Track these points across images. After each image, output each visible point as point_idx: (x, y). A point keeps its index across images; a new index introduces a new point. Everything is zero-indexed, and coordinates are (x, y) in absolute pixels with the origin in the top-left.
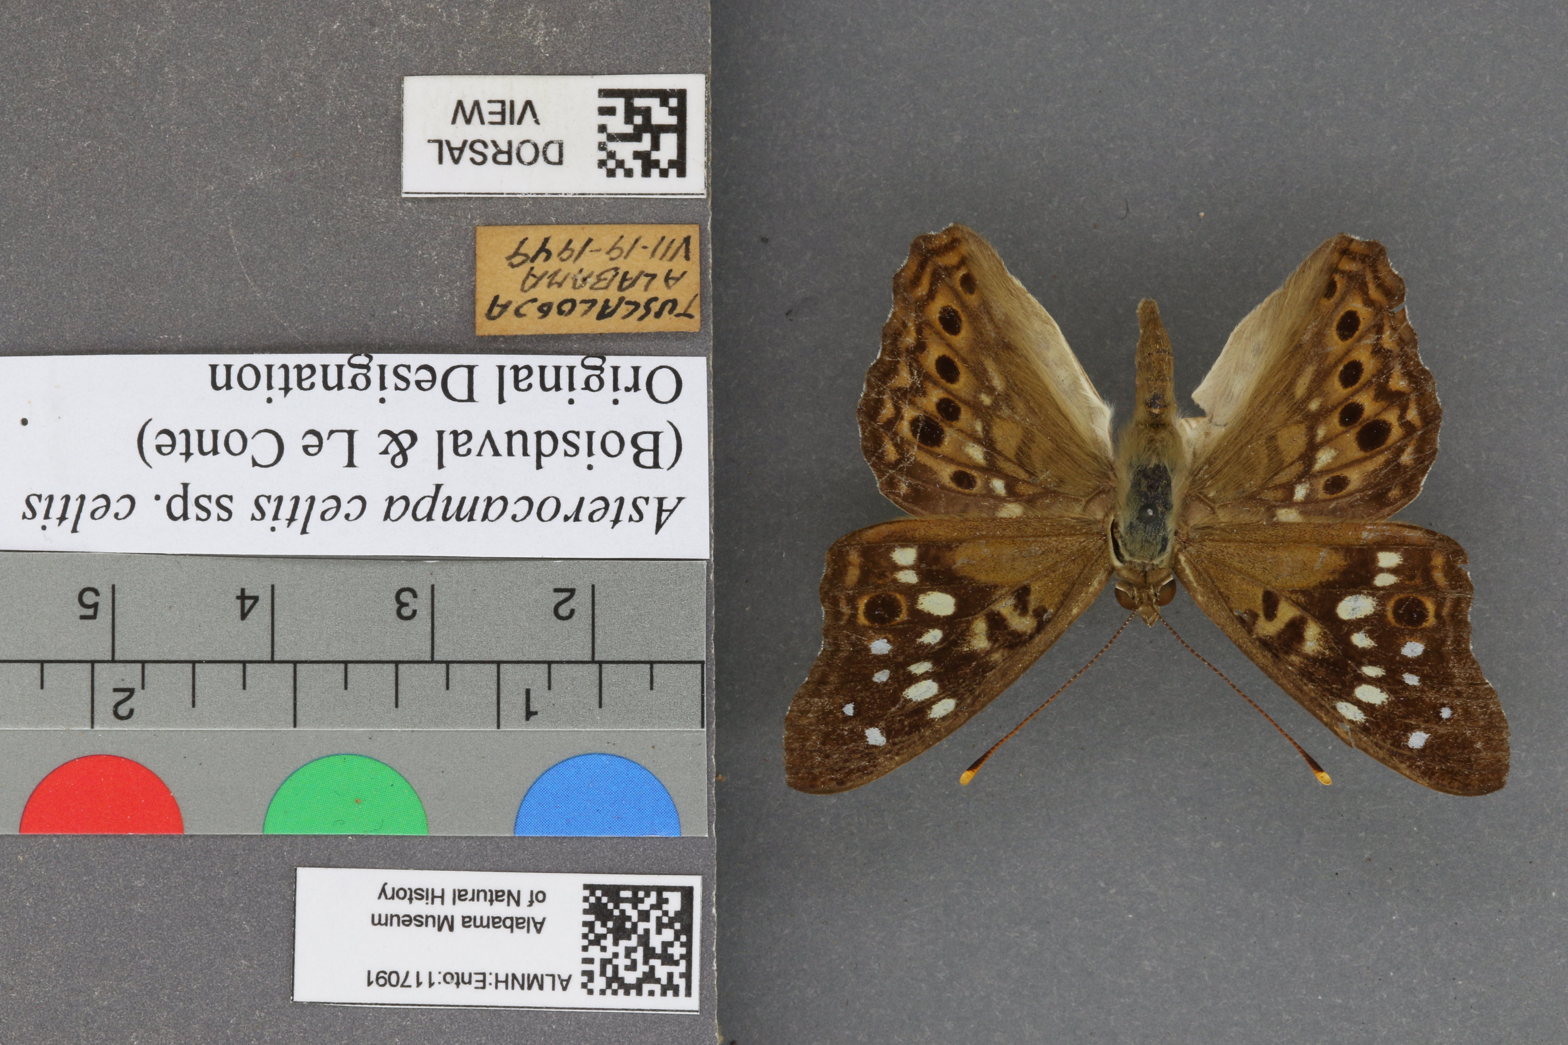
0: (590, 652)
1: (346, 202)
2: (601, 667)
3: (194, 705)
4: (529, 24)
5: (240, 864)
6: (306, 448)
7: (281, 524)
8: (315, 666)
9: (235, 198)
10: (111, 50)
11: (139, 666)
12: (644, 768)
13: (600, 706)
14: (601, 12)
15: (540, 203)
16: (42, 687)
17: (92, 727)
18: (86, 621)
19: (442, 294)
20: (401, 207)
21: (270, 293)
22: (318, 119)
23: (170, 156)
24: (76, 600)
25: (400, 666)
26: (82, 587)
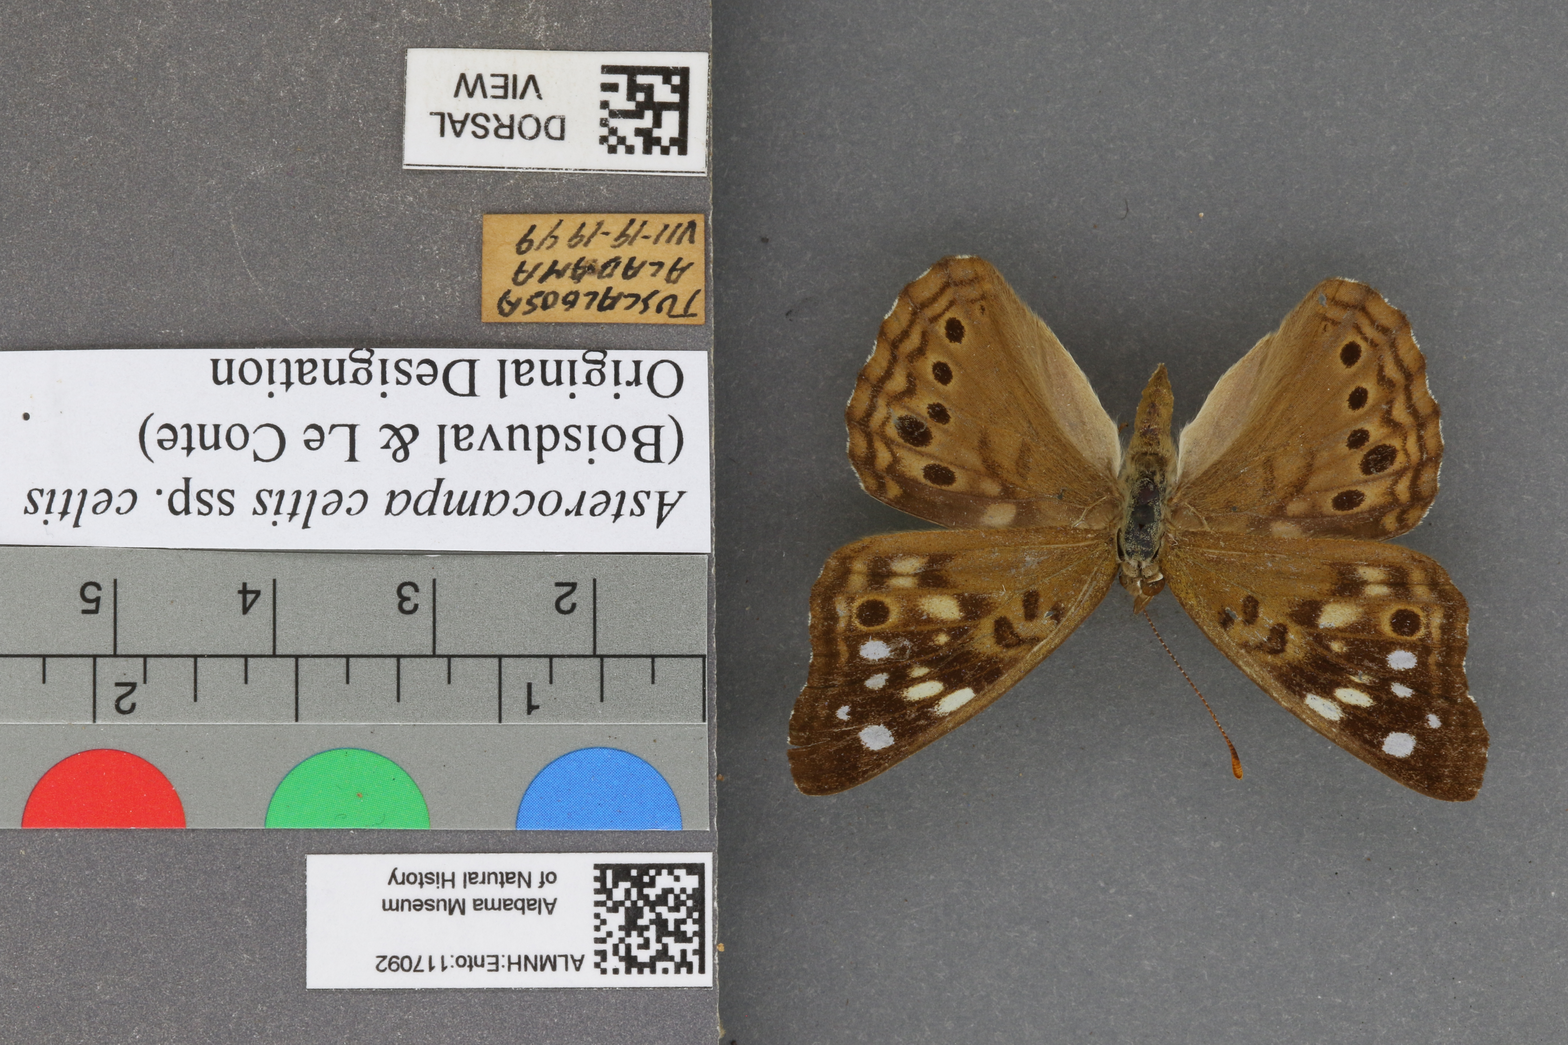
0: (592, 646)
1: (348, 196)
2: (602, 661)
3: (195, 700)
4: (530, 18)
5: (242, 858)
6: (307, 443)
7: (283, 518)
8: (317, 660)
9: (236, 193)
10: (113, 45)
11: (141, 660)
12: (646, 762)
13: (602, 700)
14: (602, 7)
15: (542, 198)
16: (44, 682)
17: (94, 721)
18: (88, 616)
19: (444, 288)
20: (403, 201)
21: (271, 288)
22: (319, 114)
23: (172, 151)
24: (78, 595)
25: (402, 660)
26: (84, 582)
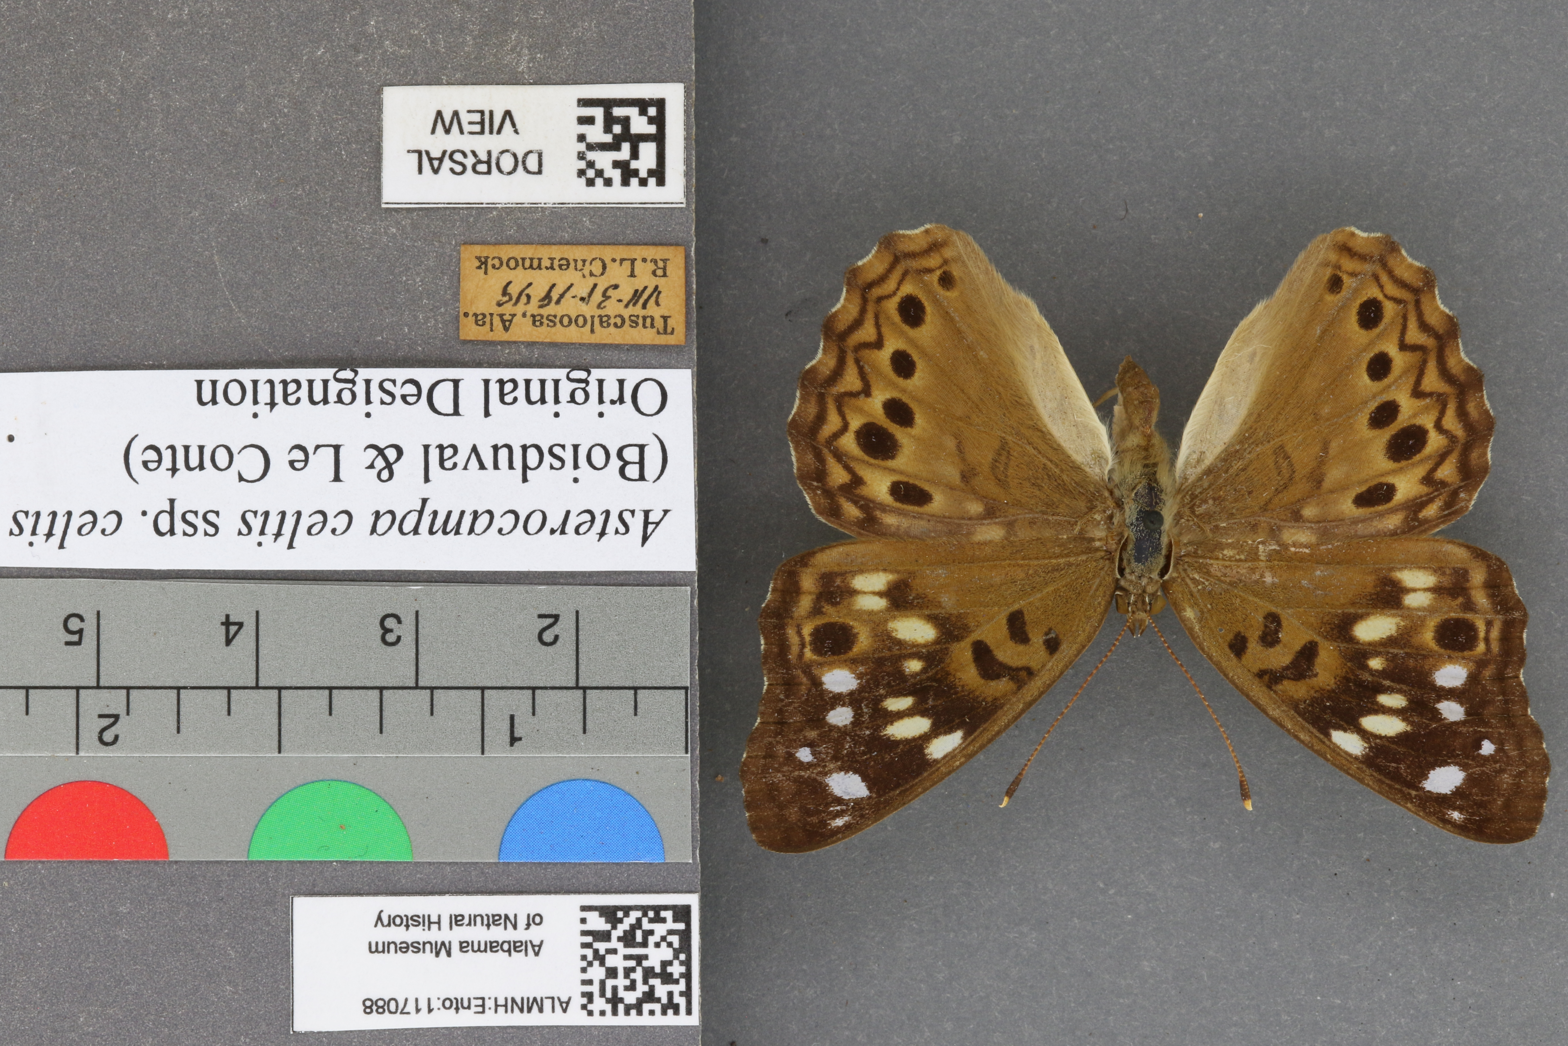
0: (574, 678)
1: (331, 228)
2: (585, 692)
3: (178, 732)
4: (513, 50)
5: (225, 890)
6: (292, 463)
7: (268, 539)
8: (300, 692)
9: (220, 224)
10: (96, 76)
11: (124, 692)
12: (629, 794)
13: (584, 732)
14: (585, 38)
15: (524, 229)
16: (27, 713)
17: (77, 753)
18: (71, 647)
19: (427, 320)
20: (385, 232)
21: (254, 319)
22: (302, 146)
23: (155, 183)
24: (61, 626)
25: (384, 692)
26: (67, 613)
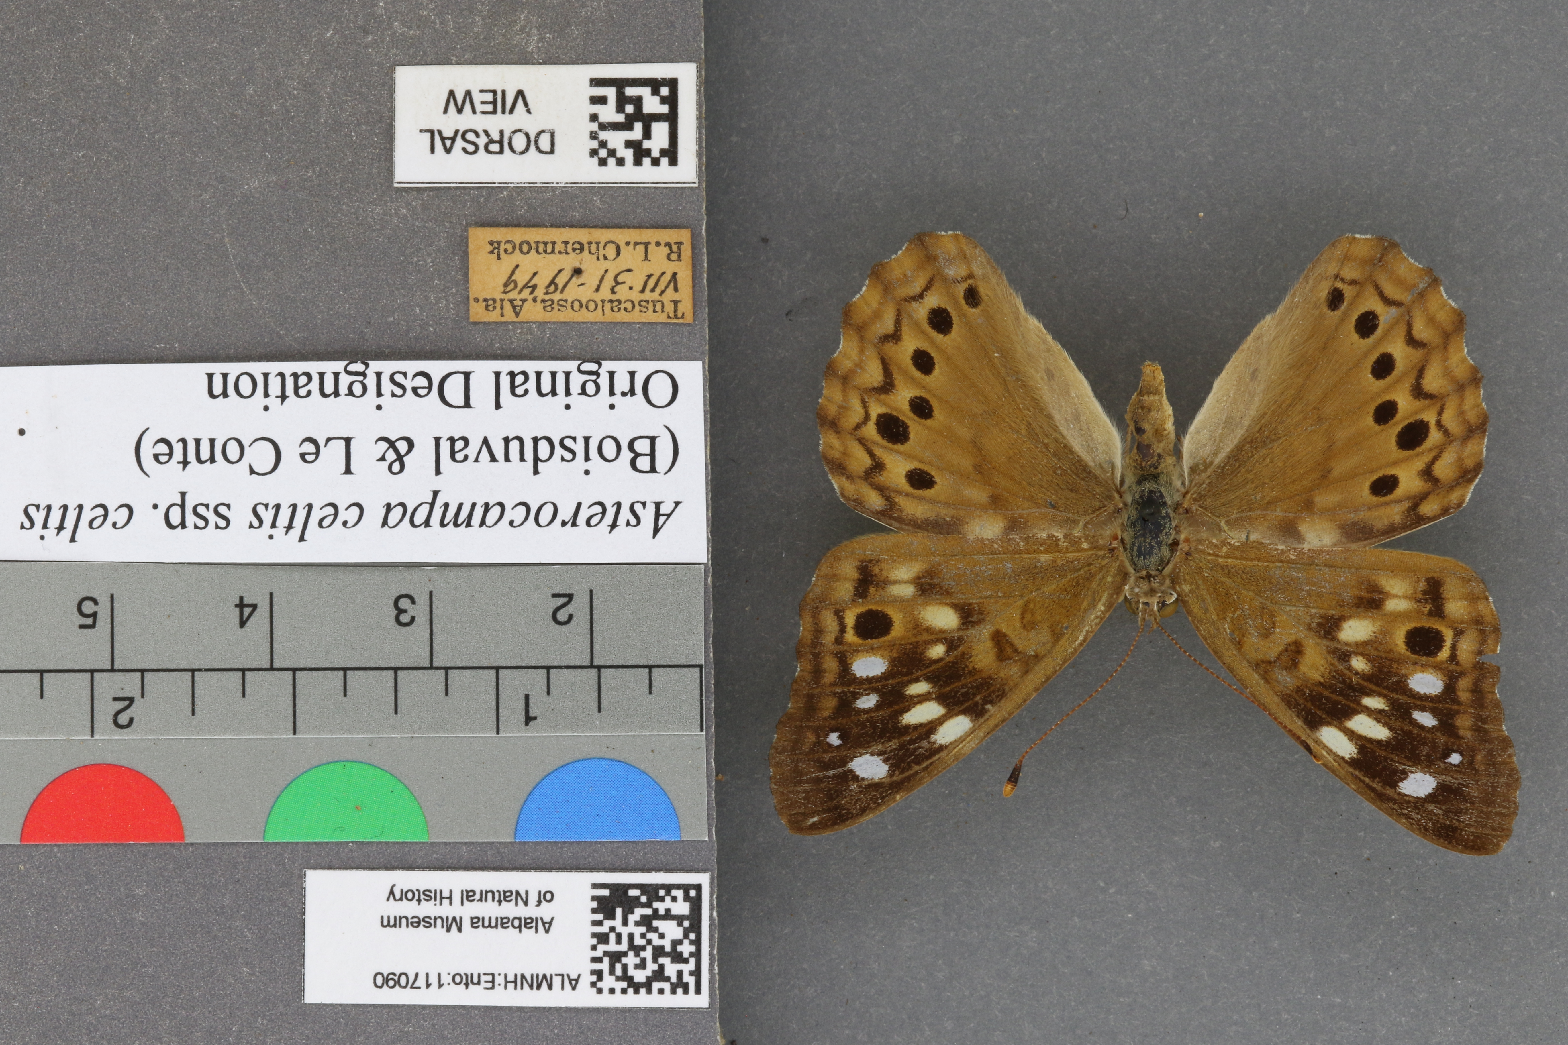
0: (589, 657)
1: (341, 209)
2: (599, 671)
3: (193, 714)
4: (522, 30)
5: (241, 871)
6: (303, 456)
7: (279, 532)
8: (314, 673)
9: (230, 207)
10: (105, 60)
11: (139, 674)
12: (644, 773)
13: (599, 711)
14: (594, 18)
15: (535, 209)
16: (42, 697)
17: (92, 736)
18: (85, 631)
19: (438, 300)
20: (396, 213)
21: (265, 301)
22: (312, 127)
23: (165, 166)
24: (75, 610)
25: (399, 672)
26: (81, 596)
